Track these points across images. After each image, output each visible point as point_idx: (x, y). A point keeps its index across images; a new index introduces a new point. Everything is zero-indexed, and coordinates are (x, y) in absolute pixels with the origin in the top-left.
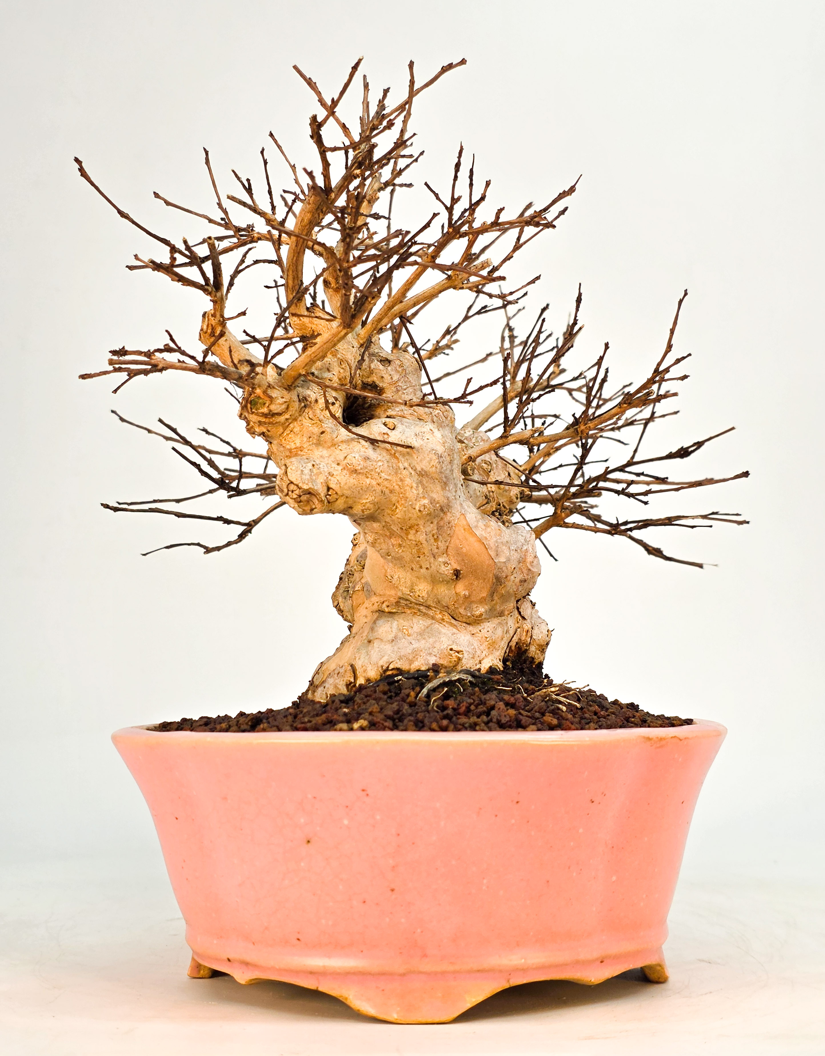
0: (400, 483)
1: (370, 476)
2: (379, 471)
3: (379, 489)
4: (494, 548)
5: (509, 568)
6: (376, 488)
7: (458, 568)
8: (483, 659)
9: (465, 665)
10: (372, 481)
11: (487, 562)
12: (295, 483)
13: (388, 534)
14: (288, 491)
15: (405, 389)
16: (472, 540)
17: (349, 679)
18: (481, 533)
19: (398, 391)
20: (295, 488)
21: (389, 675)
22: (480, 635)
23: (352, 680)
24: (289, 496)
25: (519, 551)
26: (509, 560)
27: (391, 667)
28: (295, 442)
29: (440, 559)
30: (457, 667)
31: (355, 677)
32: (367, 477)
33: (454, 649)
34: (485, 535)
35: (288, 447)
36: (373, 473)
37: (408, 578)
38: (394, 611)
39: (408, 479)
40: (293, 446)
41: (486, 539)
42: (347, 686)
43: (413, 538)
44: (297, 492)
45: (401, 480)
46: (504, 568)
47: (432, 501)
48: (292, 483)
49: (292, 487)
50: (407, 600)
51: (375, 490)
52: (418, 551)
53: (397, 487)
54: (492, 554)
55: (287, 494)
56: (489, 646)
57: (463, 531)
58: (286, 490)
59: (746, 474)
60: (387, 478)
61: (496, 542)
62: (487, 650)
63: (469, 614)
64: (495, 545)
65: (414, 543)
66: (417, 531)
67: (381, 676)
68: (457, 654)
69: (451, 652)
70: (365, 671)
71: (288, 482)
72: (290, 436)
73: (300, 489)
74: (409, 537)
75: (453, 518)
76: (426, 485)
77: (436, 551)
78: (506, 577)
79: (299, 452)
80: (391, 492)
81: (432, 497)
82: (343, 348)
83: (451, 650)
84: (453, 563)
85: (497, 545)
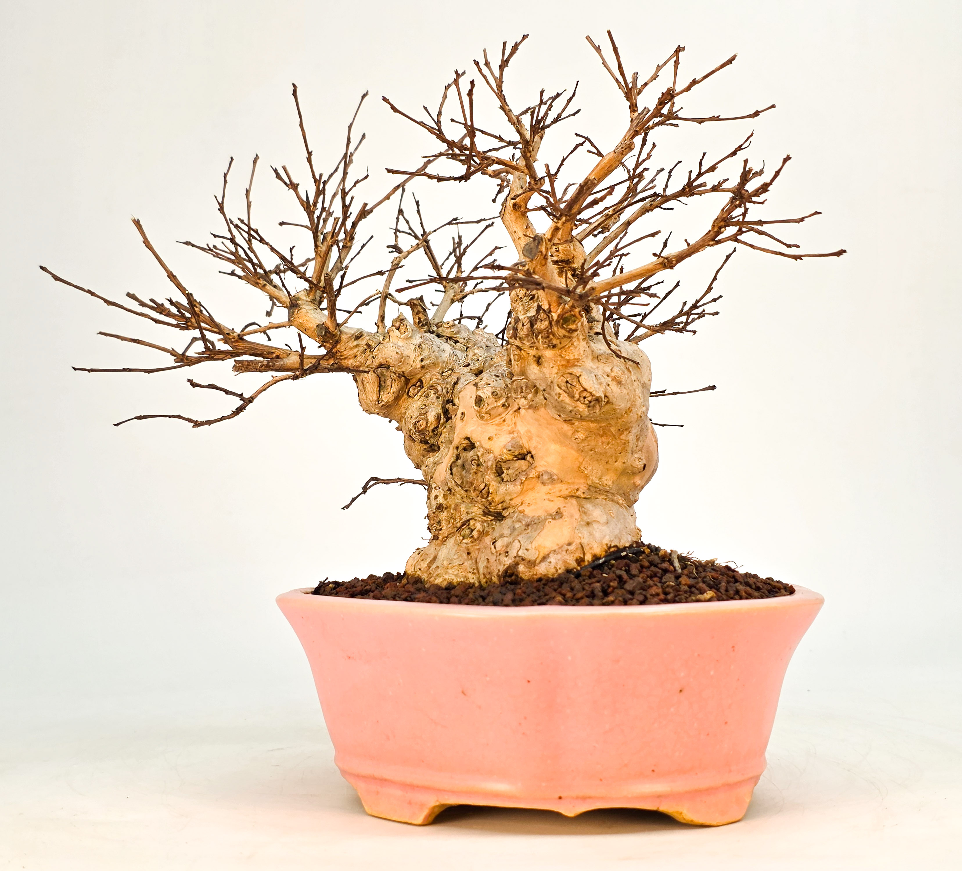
7: (645, 463)
10: (626, 391)
12: (589, 390)
13: (602, 433)
14: (580, 397)
16: (653, 440)
17: (580, 555)
20: (588, 395)
21: (613, 551)
23: (582, 556)
24: (580, 401)
27: (613, 545)
28: (575, 354)
29: (636, 456)
31: (584, 554)
35: (567, 358)
37: (599, 470)
38: (589, 496)
40: (572, 357)
42: (577, 560)
43: (624, 438)
44: (590, 399)
45: (634, 391)
48: (585, 390)
49: (585, 394)
50: (595, 488)
52: (623, 448)
53: (633, 396)
55: (578, 400)
58: (577, 396)
59: (713, 388)
60: (631, 389)
65: (623, 441)
66: (630, 432)
67: (606, 552)
70: (591, 548)
71: (582, 389)
72: (571, 348)
73: (593, 396)
74: (621, 437)
77: (635, 448)
79: (576, 363)
84: (642, 460)
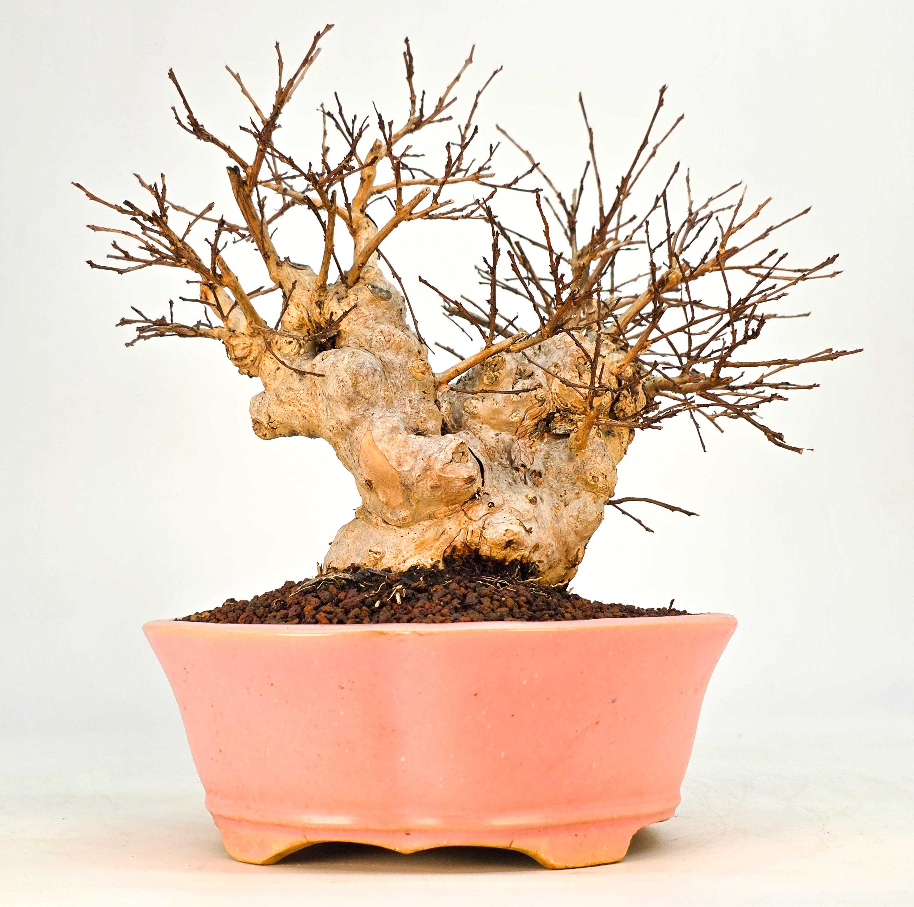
0: (315, 408)
1: (292, 404)
2: (299, 399)
3: (300, 414)
4: (395, 459)
5: (414, 476)
6: (297, 414)
7: (369, 479)
8: (408, 558)
9: (385, 564)
10: (294, 408)
11: (390, 472)
15: (356, 321)
16: (375, 453)
18: (384, 446)
19: (349, 323)
22: (408, 537)
25: (425, 459)
26: (412, 468)
29: (358, 471)
30: (377, 566)
32: (290, 405)
33: (372, 550)
34: (386, 448)
36: (294, 401)
39: (321, 404)
41: (388, 451)
45: (317, 405)
46: (409, 477)
47: (338, 421)
51: (297, 416)
53: (313, 411)
54: (394, 464)
56: (416, 546)
57: (368, 446)
60: (305, 404)
61: (399, 453)
62: (413, 550)
63: (395, 519)
64: (396, 456)
68: (374, 555)
69: (369, 553)
75: (359, 435)
76: (333, 407)
77: (354, 464)
78: (413, 484)
80: (311, 416)
81: (337, 418)
82: (298, 293)
83: (370, 551)
84: (365, 475)
85: (398, 456)
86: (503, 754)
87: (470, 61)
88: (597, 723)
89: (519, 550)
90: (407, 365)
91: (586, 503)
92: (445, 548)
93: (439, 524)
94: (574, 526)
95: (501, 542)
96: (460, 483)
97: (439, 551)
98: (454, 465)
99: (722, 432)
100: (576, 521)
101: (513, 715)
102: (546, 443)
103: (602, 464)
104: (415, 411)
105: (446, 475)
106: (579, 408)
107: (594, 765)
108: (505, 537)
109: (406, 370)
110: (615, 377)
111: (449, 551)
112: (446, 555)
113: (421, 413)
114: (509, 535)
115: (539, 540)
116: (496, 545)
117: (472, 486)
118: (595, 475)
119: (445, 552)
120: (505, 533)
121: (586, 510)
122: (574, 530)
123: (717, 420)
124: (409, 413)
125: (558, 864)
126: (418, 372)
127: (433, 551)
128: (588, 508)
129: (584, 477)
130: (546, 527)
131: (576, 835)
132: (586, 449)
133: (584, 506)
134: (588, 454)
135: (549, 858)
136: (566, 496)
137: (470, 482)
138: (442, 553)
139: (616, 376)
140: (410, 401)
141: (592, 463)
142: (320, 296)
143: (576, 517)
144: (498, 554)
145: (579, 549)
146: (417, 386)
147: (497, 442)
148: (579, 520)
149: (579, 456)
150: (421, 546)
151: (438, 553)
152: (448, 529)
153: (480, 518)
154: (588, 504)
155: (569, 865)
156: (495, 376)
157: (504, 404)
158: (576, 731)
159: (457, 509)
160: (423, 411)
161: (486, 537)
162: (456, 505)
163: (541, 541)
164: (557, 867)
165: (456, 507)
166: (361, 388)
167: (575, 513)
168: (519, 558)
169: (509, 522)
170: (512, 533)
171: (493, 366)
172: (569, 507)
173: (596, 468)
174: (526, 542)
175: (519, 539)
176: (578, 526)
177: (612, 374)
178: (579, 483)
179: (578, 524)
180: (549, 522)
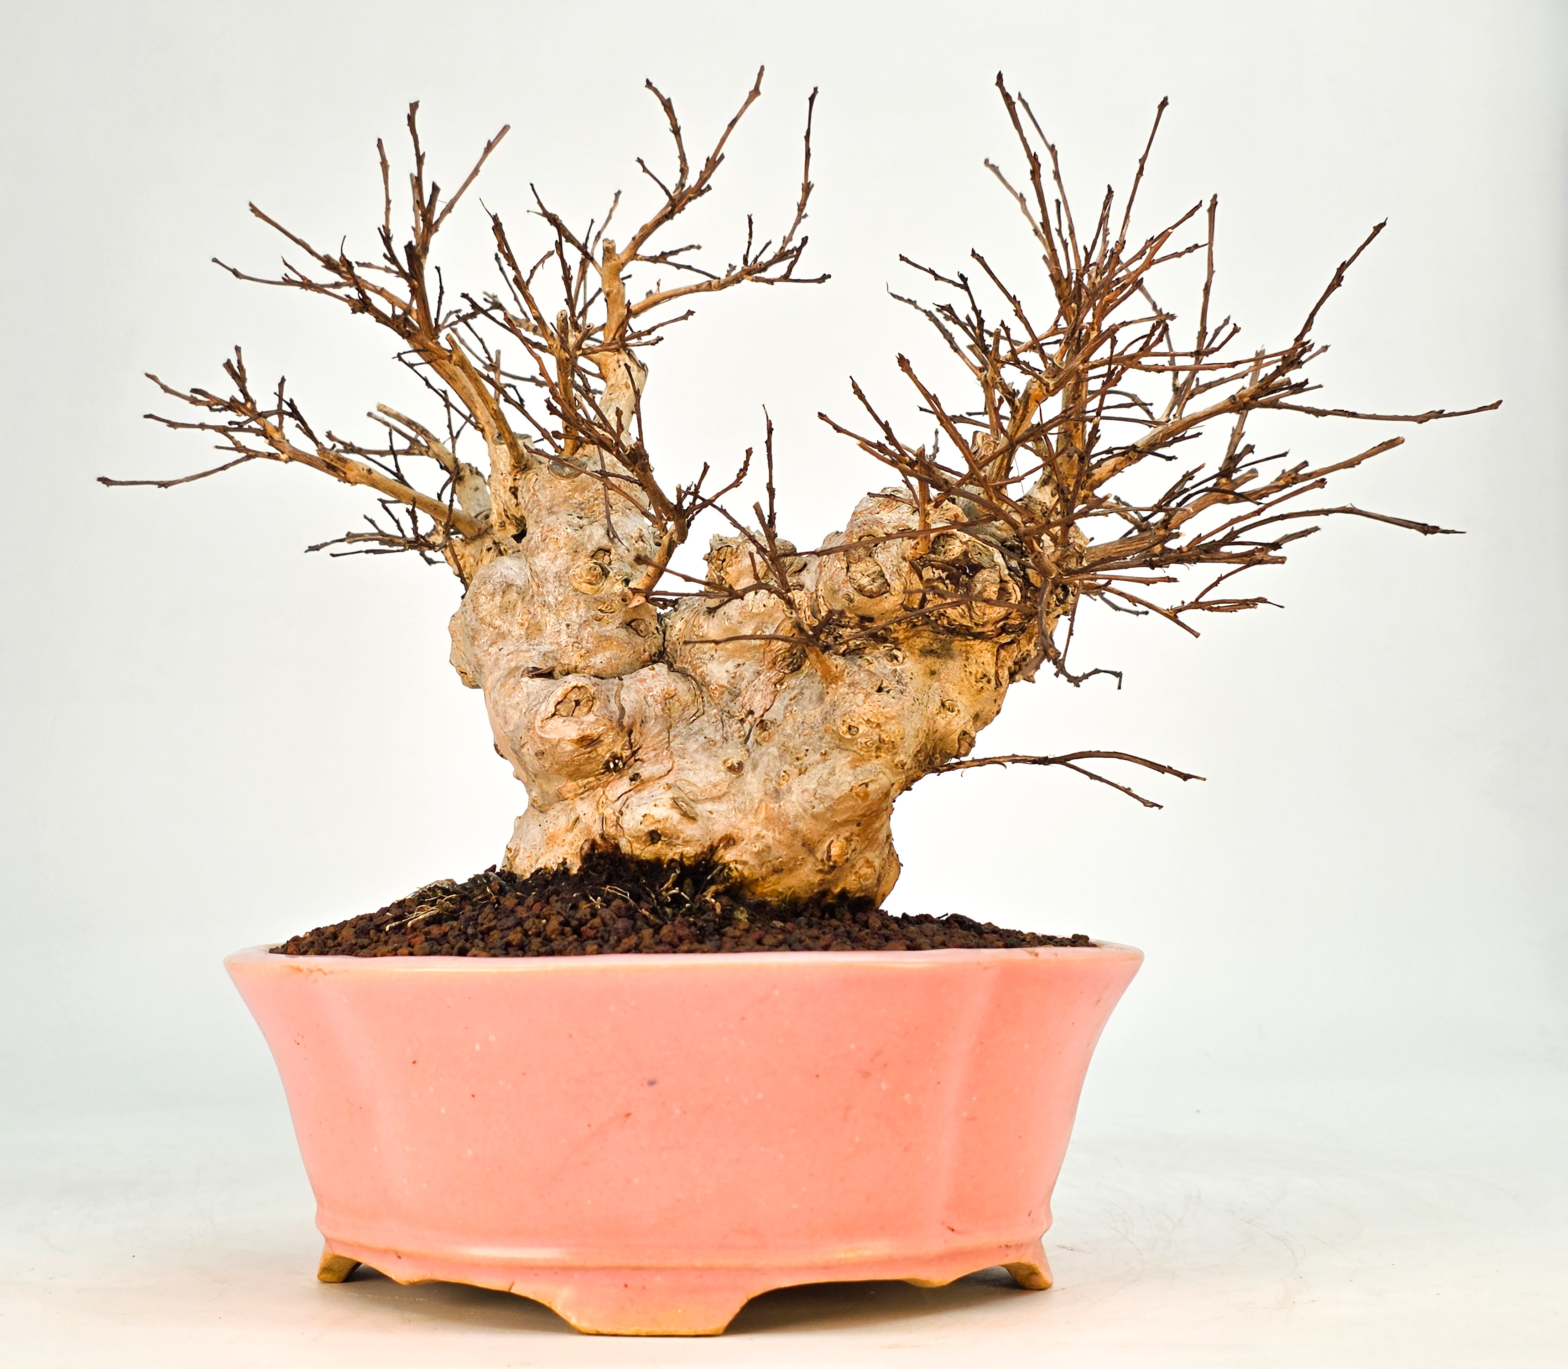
18: (495, 695)
25: (527, 713)
41: (497, 702)
86: (470, 1152)
87: (755, 92)
88: (628, 1115)
89: (675, 846)
90: (567, 573)
91: (834, 769)
92: (581, 844)
93: (570, 807)
94: (807, 806)
95: (638, 834)
96: (569, 747)
97: (574, 847)
98: (557, 721)
99: (1197, 635)
100: (812, 799)
101: (473, 1096)
102: (807, 675)
103: (865, 706)
104: (573, 640)
105: (547, 736)
106: (851, 618)
107: (636, 1181)
108: (642, 827)
109: (565, 581)
110: (907, 564)
111: (586, 847)
112: (583, 853)
113: (584, 643)
114: (647, 823)
115: (732, 829)
116: (638, 838)
117: (595, 749)
118: (852, 724)
119: (582, 849)
120: (642, 819)
121: (830, 780)
122: (810, 812)
123: (1181, 616)
124: (563, 644)
125: (584, 1325)
126: (580, 583)
127: (566, 848)
128: (836, 777)
129: (835, 728)
130: (748, 808)
131: (626, 1286)
132: (840, 683)
133: (830, 773)
134: (841, 690)
135: (569, 1315)
136: (806, 758)
137: (588, 746)
138: (578, 850)
139: (911, 563)
140: (568, 625)
141: (847, 704)
142: (515, 480)
143: (812, 792)
144: (647, 852)
145: (832, 841)
146: (582, 603)
147: (733, 678)
148: (817, 796)
149: (830, 694)
150: (551, 840)
151: (573, 851)
152: (582, 816)
153: (619, 798)
154: (837, 770)
155: (601, 1330)
156: (718, 577)
157: (741, 619)
158: (589, 1125)
159: (592, 784)
160: (587, 640)
161: (624, 826)
162: (590, 779)
163: (736, 831)
164: (583, 1330)
165: (588, 783)
166: (484, 613)
167: (813, 785)
168: (677, 857)
169: (654, 803)
170: (651, 820)
171: (720, 562)
172: (806, 777)
173: (854, 711)
174: (682, 832)
175: (666, 828)
176: (816, 806)
177: (904, 559)
178: (828, 738)
179: (816, 802)
180: (757, 801)
